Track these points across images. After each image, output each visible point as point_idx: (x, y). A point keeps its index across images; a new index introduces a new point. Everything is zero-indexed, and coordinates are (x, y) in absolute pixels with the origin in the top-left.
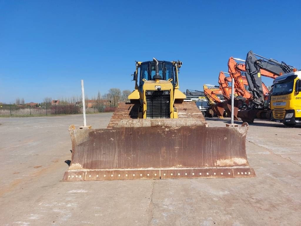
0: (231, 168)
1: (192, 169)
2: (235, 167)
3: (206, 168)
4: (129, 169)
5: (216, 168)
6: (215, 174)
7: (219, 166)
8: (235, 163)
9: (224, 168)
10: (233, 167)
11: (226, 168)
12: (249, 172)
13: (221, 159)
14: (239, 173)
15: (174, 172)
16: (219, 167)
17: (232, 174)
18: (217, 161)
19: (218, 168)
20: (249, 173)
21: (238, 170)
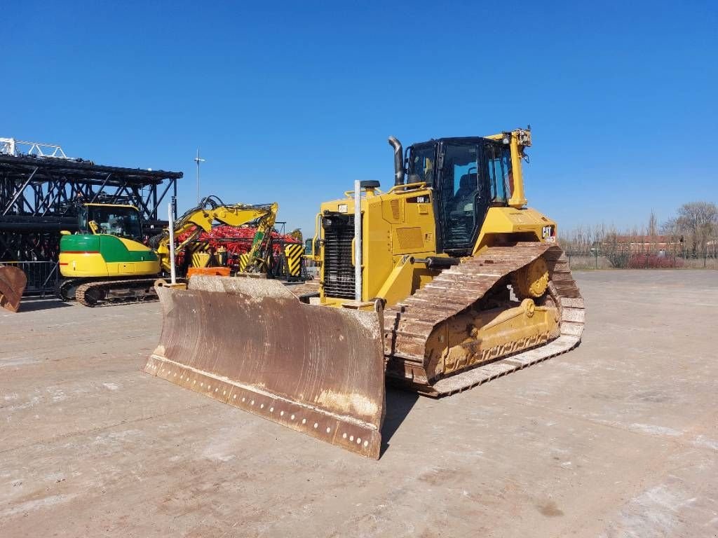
0: (338, 417)
1: (276, 397)
2: (347, 419)
3: (298, 403)
4: (202, 372)
5: (312, 408)
6: (304, 421)
7: (320, 405)
8: (352, 407)
9: (326, 413)
10: (343, 418)
11: (330, 414)
12: (365, 439)
13: (330, 391)
14: (345, 436)
15: (250, 395)
16: (320, 408)
17: (332, 433)
18: (321, 393)
19: (317, 409)
20: (366, 443)
21: (347, 427)
